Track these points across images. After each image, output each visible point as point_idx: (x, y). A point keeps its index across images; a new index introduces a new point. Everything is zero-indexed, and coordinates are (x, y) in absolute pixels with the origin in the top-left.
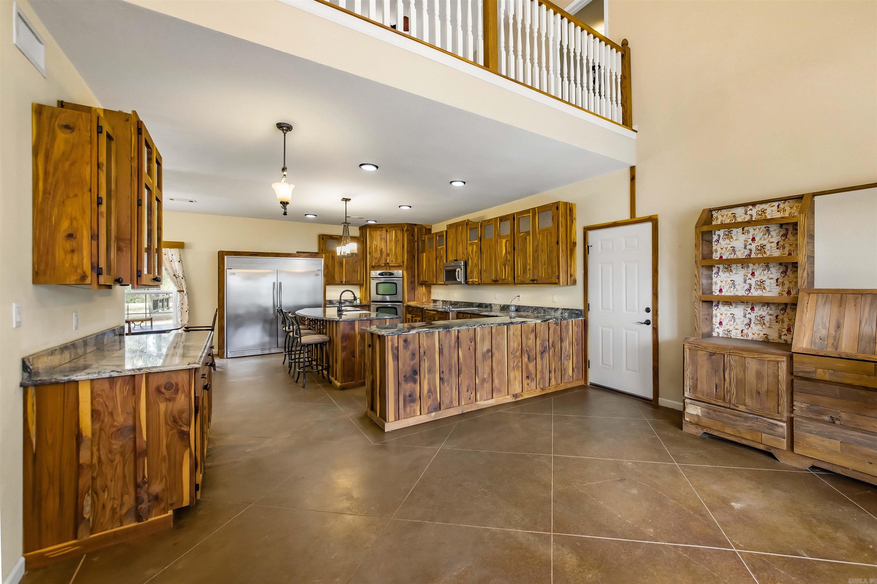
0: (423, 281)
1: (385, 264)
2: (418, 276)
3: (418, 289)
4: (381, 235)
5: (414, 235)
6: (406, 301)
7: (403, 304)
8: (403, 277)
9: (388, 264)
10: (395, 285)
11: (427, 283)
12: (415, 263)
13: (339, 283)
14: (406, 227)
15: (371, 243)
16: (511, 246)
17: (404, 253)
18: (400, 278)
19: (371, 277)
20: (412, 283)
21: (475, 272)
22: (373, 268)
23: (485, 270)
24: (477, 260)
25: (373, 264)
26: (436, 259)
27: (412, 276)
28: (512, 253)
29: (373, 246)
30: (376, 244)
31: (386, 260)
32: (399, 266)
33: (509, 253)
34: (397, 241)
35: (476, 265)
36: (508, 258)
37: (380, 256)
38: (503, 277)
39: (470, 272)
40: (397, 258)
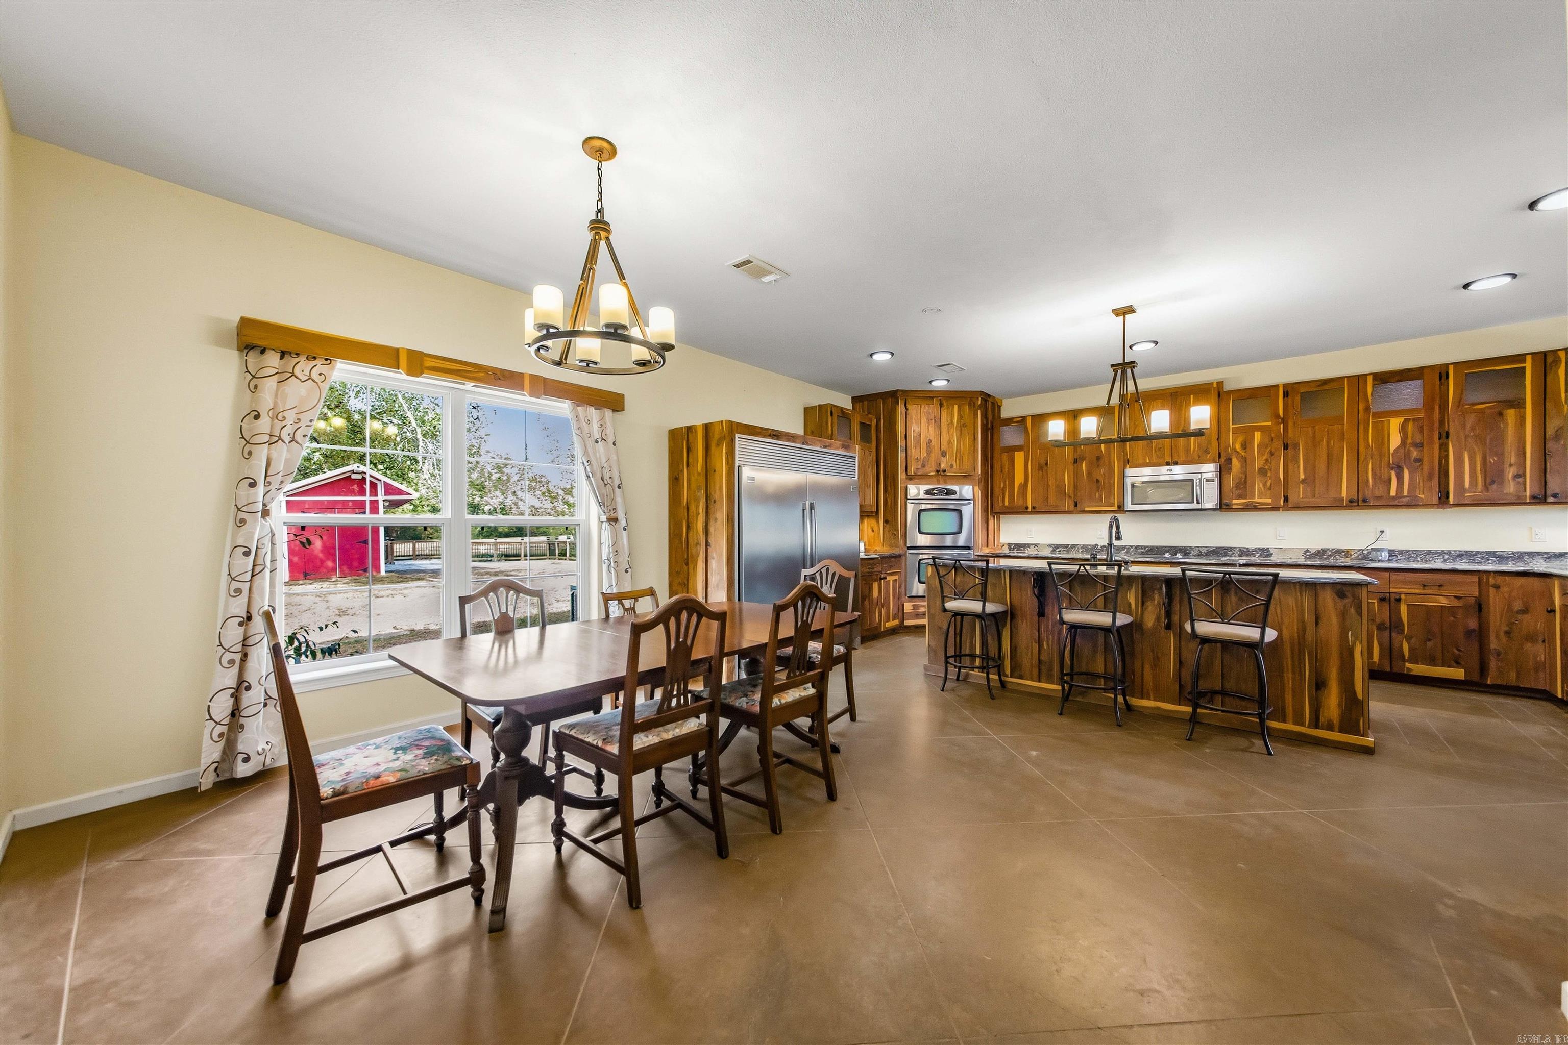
1: (937, 472)
2: (992, 496)
4: (928, 413)
7: (974, 553)
8: (974, 499)
9: (943, 472)
12: (988, 472)
14: (980, 401)
15: (907, 428)
16: (1431, 430)
17: (975, 451)
18: (969, 500)
19: (908, 497)
20: (985, 510)
21: (1258, 486)
22: (911, 479)
23: (1303, 481)
24: (1267, 460)
25: (912, 471)
26: (1074, 463)
27: (985, 496)
28: (1431, 442)
29: (912, 435)
30: (917, 430)
31: (940, 464)
32: (965, 476)
33: (1419, 446)
34: (962, 426)
35: (1263, 472)
36: (1415, 454)
37: (925, 455)
38: (1389, 493)
39: (1237, 486)
40: (961, 460)
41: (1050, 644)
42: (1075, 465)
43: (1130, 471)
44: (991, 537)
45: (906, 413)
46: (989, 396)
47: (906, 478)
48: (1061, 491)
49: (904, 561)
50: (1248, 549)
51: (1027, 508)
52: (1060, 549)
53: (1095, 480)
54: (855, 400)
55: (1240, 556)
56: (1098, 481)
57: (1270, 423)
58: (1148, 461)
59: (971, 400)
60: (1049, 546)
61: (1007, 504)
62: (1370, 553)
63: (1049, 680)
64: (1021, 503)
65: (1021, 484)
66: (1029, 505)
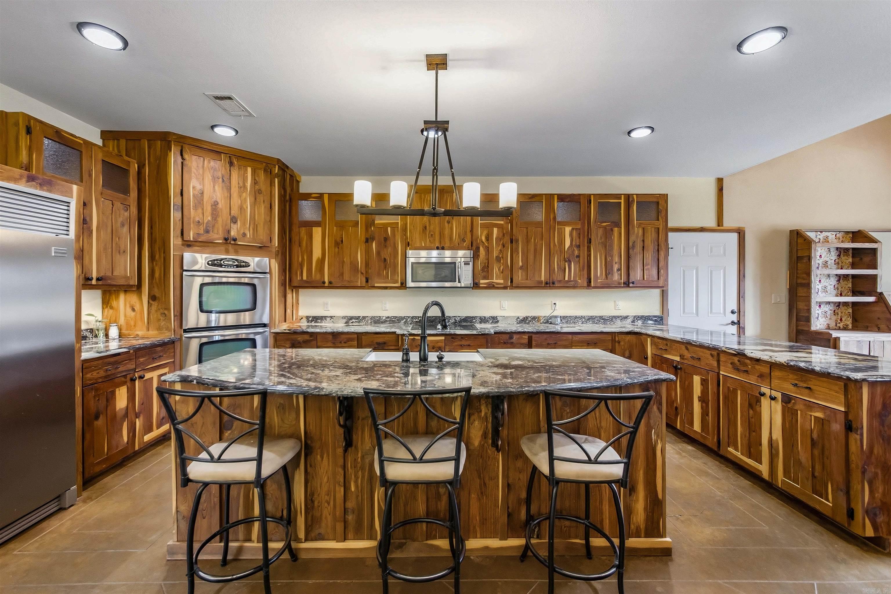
0: (307, 282)
1: (224, 240)
2: (290, 270)
3: (288, 298)
4: (213, 169)
5: (286, 187)
7: (270, 330)
8: (270, 273)
9: (233, 240)
12: (286, 245)
14: (277, 167)
16: (584, 237)
17: (271, 221)
18: (265, 273)
19: (185, 268)
20: (283, 284)
21: (496, 270)
22: (189, 246)
23: (521, 268)
24: (501, 250)
25: (191, 236)
26: (366, 242)
27: (283, 270)
28: (584, 246)
29: (191, 193)
30: (199, 187)
31: (229, 232)
32: (260, 247)
33: (578, 247)
34: (257, 193)
35: (498, 259)
36: (576, 253)
37: (209, 218)
38: (565, 279)
39: (483, 270)
40: (255, 228)
41: (359, 485)
42: (367, 244)
43: (410, 253)
44: (289, 311)
45: (182, 163)
46: (287, 167)
47: (183, 245)
48: (354, 268)
49: (179, 347)
50: (485, 317)
51: (324, 283)
52: (353, 320)
53: (383, 258)
54: (105, 135)
55: (481, 323)
56: (385, 260)
57: (502, 222)
58: (423, 245)
59: (267, 166)
60: (344, 317)
61: (305, 278)
62: (550, 318)
63: (358, 536)
64: (318, 277)
65: (318, 259)
66: (326, 280)
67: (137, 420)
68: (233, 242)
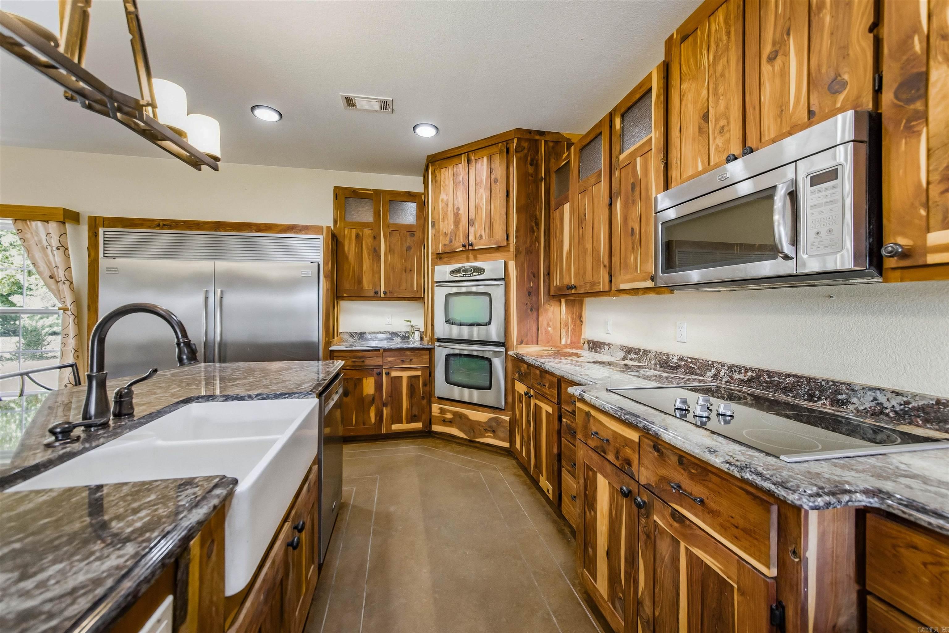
0: (559, 289)
1: (464, 246)
2: (548, 274)
3: (546, 311)
4: (455, 175)
5: (537, 160)
6: (515, 344)
7: (506, 351)
8: (505, 279)
9: (471, 245)
10: (487, 298)
11: (573, 292)
12: (538, 239)
13: (372, 294)
14: (516, 140)
15: (436, 199)
17: (507, 213)
18: (500, 279)
19: (436, 280)
20: (532, 293)
22: (440, 258)
25: (440, 248)
26: (610, 204)
27: (532, 274)
31: (467, 237)
32: (495, 249)
34: (493, 184)
37: (453, 227)
40: (491, 227)
42: (611, 207)
47: (437, 258)
52: (632, 355)
53: (630, 228)
56: (633, 231)
59: (503, 145)
60: (622, 348)
61: (558, 283)
64: (567, 280)
65: (567, 252)
66: (573, 283)
67: (384, 408)
68: (470, 248)
